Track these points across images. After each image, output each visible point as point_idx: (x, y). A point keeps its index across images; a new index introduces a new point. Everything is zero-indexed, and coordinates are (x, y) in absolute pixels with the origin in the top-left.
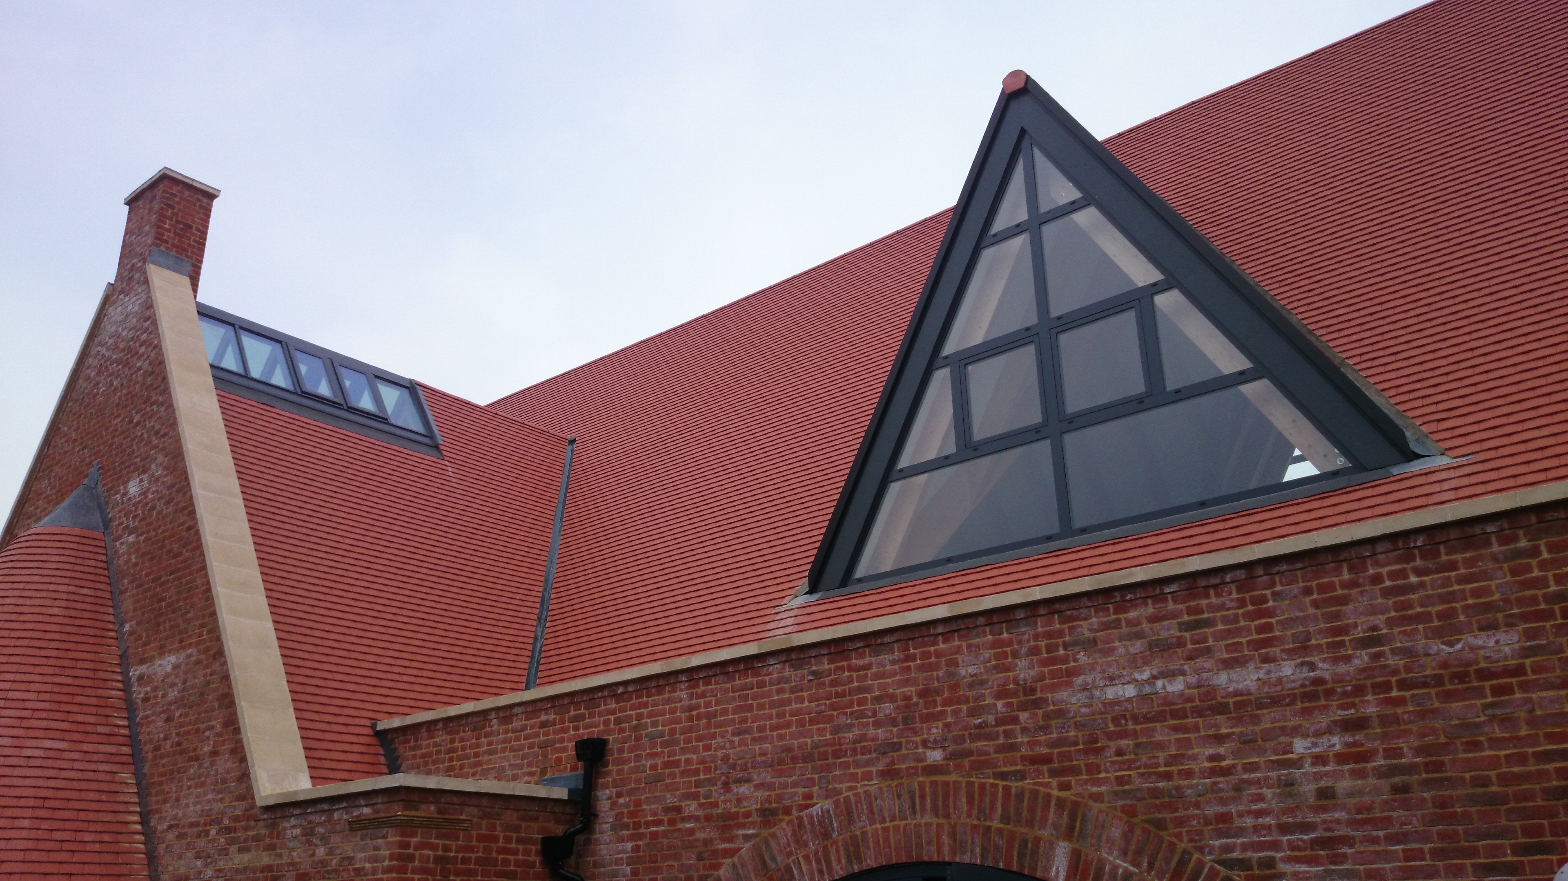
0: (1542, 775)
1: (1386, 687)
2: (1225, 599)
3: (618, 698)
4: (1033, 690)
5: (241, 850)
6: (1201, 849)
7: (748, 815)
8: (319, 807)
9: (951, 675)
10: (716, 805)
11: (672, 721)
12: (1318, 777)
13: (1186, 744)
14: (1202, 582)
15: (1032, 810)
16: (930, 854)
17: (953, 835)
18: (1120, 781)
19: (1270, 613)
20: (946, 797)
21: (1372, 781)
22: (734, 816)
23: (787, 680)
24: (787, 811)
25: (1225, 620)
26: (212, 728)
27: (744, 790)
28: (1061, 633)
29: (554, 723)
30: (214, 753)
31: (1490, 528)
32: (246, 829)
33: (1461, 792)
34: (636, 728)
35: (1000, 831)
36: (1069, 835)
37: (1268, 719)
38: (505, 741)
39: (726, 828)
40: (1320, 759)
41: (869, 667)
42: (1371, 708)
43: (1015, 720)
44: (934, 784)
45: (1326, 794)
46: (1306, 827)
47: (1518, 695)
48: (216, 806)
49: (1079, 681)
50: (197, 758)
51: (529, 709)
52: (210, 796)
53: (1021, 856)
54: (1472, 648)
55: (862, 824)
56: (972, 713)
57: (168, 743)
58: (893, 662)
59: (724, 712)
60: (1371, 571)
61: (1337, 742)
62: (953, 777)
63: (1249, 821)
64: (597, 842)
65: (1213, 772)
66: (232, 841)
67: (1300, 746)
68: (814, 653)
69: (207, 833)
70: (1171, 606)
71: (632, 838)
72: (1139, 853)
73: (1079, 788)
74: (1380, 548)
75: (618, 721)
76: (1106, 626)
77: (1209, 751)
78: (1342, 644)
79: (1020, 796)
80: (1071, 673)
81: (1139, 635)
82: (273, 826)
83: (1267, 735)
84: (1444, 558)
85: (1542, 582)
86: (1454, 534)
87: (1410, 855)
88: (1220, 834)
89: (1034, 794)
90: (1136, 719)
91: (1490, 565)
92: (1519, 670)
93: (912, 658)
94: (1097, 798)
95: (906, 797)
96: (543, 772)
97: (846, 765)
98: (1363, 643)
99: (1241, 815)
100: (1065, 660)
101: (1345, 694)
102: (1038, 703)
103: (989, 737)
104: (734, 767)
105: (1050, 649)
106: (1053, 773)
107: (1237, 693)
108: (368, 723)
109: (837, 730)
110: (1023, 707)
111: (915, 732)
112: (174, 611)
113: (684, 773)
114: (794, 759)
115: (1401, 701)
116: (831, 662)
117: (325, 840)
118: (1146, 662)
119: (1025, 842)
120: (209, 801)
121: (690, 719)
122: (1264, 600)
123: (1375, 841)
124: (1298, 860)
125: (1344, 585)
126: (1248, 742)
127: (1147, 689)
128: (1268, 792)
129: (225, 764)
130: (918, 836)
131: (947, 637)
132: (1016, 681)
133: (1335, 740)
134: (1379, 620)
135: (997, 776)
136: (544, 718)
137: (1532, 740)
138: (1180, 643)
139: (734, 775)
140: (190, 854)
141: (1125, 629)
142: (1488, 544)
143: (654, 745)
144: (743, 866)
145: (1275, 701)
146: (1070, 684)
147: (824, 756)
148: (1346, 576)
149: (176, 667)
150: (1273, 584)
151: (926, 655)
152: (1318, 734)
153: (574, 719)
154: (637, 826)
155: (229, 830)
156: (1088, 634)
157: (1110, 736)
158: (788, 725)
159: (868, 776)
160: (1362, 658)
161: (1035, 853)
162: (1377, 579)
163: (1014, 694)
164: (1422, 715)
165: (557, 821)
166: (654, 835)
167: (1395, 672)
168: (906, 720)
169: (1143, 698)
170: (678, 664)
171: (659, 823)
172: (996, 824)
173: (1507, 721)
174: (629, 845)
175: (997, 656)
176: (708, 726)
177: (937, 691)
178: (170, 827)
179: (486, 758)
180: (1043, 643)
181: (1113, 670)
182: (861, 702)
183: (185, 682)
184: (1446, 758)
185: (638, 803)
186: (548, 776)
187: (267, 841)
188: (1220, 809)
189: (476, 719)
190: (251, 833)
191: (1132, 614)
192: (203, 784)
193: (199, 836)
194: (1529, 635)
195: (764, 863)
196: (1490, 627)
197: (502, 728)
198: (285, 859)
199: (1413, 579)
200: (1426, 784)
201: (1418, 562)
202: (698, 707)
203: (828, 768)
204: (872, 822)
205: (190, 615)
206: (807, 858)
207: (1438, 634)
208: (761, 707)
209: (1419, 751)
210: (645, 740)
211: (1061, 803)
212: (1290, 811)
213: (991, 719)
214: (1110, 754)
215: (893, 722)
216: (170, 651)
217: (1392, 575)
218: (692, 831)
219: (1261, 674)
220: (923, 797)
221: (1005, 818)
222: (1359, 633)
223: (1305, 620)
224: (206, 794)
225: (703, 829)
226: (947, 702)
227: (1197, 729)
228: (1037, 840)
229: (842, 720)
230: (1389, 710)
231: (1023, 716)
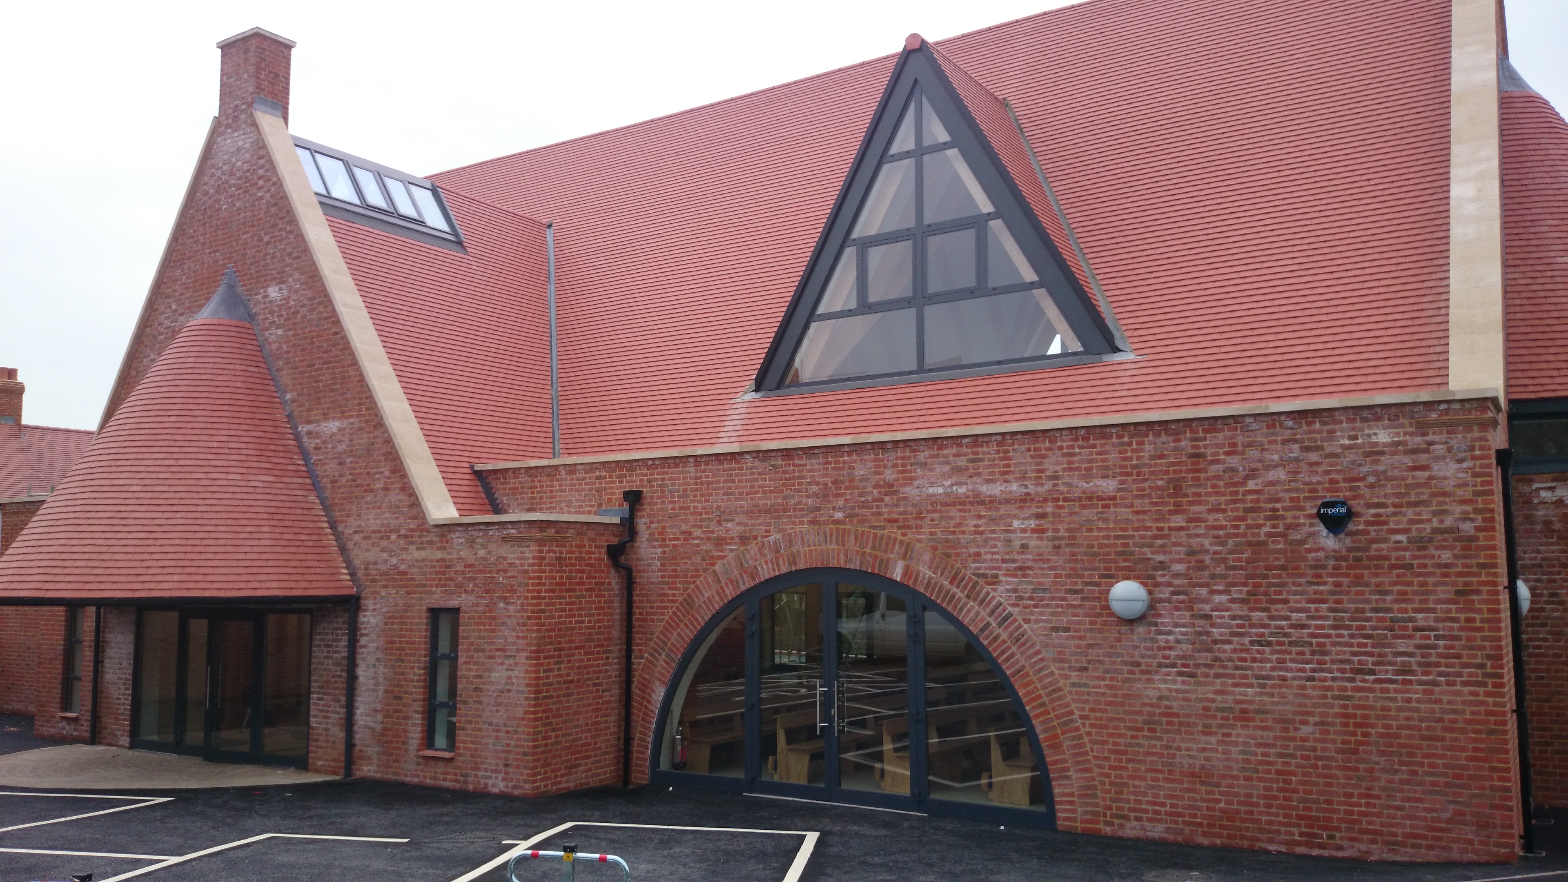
0: (1115, 545)
1: (1058, 500)
2: (990, 449)
3: (649, 467)
4: (892, 486)
5: (418, 549)
6: (966, 568)
7: (732, 539)
8: (477, 527)
9: (850, 474)
10: (713, 532)
11: (684, 484)
12: (1022, 538)
13: (964, 518)
14: (980, 439)
15: (887, 545)
16: (833, 563)
17: (846, 555)
18: (931, 533)
19: (1010, 459)
20: (844, 536)
21: (1045, 542)
22: (724, 539)
23: (757, 468)
24: (755, 538)
25: (990, 460)
26: (381, 473)
27: (730, 525)
28: (909, 458)
29: (605, 477)
30: (386, 489)
31: (1114, 430)
32: (420, 536)
33: (1082, 550)
34: (661, 486)
35: (870, 554)
36: (904, 558)
37: (1003, 510)
38: (571, 485)
39: (719, 545)
40: (1024, 531)
41: (805, 465)
42: (1049, 509)
43: (882, 500)
44: (837, 529)
45: (1024, 547)
46: (1014, 561)
47: (1112, 509)
48: (393, 522)
49: (916, 483)
50: (372, 491)
52: (387, 515)
53: (879, 567)
54: (1097, 486)
55: (797, 547)
56: (860, 495)
57: (344, 480)
58: (819, 464)
59: (718, 482)
60: (1059, 444)
61: (1032, 523)
62: (848, 527)
63: (989, 556)
64: (638, 547)
65: (975, 533)
66: (412, 543)
67: (1016, 524)
68: (773, 454)
69: (389, 538)
70: (965, 449)
71: (660, 546)
72: (937, 568)
73: (911, 535)
74: (1064, 433)
75: (649, 481)
76: (932, 457)
77: (975, 522)
78: (1041, 477)
79: (882, 538)
80: (912, 479)
81: (947, 463)
82: (442, 536)
83: (1002, 517)
84: (1092, 442)
85: (1131, 458)
86: (1098, 431)
87: (1056, 576)
88: (975, 561)
89: (889, 537)
90: (942, 504)
91: (1111, 448)
92: (1114, 498)
93: (830, 463)
94: (920, 541)
95: (822, 535)
96: (600, 505)
97: (790, 517)
98: (1051, 478)
99: (985, 553)
100: (910, 472)
101: (1039, 501)
102: (894, 493)
103: (868, 508)
104: (724, 513)
105: (902, 466)
106: (899, 528)
107: (990, 496)
108: (467, 465)
109: (785, 498)
110: (886, 494)
111: (829, 502)
112: (332, 391)
113: (693, 514)
114: (760, 511)
115: (1062, 507)
116: (783, 460)
117: (483, 546)
118: (950, 477)
119: (882, 560)
120: (386, 518)
121: (696, 484)
122: (1008, 451)
123: (1043, 569)
124: (1008, 575)
125: (1046, 449)
126: (993, 520)
127: (949, 490)
128: (999, 544)
129: (395, 496)
130: (828, 554)
131: (850, 454)
132: (884, 481)
133: (1032, 522)
134: (1058, 468)
135: (870, 527)
136: (598, 474)
137: (1114, 529)
138: (967, 469)
139: (724, 517)
140: (376, 549)
141: (941, 459)
142: (1111, 437)
143: (674, 497)
144: (729, 565)
145: (1007, 501)
146: (912, 484)
147: (777, 511)
148: (1047, 445)
149: (340, 429)
150: (1013, 444)
151: (837, 462)
152: (1024, 519)
153: (619, 477)
154: (664, 540)
155: (406, 537)
156: (923, 460)
157: (929, 512)
158: (757, 492)
159: (802, 523)
160: (1049, 485)
161: (887, 565)
162: (1061, 448)
163: (883, 487)
164: (1071, 514)
165: (614, 535)
166: (675, 546)
167: (1062, 493)
168: (824, 496)
169: (946, 494)
170: (689, 451)
171: (678, 539)
172: (868, 550)
173: (1105, 520)
174: (659, 550)
175: (876, 466)
176: (708, 489)
177: (843, 482)
178: (356, 532)
179: (558, 494)
180: (900, 462)
181: (933, 479)
182: (799, 484)
183: (351, 440)
184: (1078, 535)
185: (664, 528)
186: (603, 508)
187: (439, 544)
188: (977, 550)
189: (549, 470)
190: (425, 539)
191: (946, 452)
192: (379, 507)
193: (382, 538)
194: (1122, 482)
195: (742, 564)
196: (1105, 477)
197: (569, 477)
198: (455, 556)
199: (1077, 450)
200: (1068, 545)
201: (1080, 443)
202: (701, 477)
203: (779, 517)
204: (803, 546)
205: (349, 396)
206: (766, 562)
207: (1085, 478)
208: (740, 481)
209: (1067, 530)
210: (667, 493)
211: (901, 542)
212: (1008, 553)
213: (870, 498)
214: (927, 521)
215: (817, 496)
216: (334, 418)
217: (1068, 447)
218: (698, 545)
219: (1003, 488)
220: (831, 535)
221: (874, 548)
222: (1049, 473)
223: (1025, 464)
224: (383, 513)
225: (705, 544)
226: (847, 488)
227: (970, 511)
228: (888, 560)
229: (789, 492)
230: (1057, 511)
231: (887, 499)
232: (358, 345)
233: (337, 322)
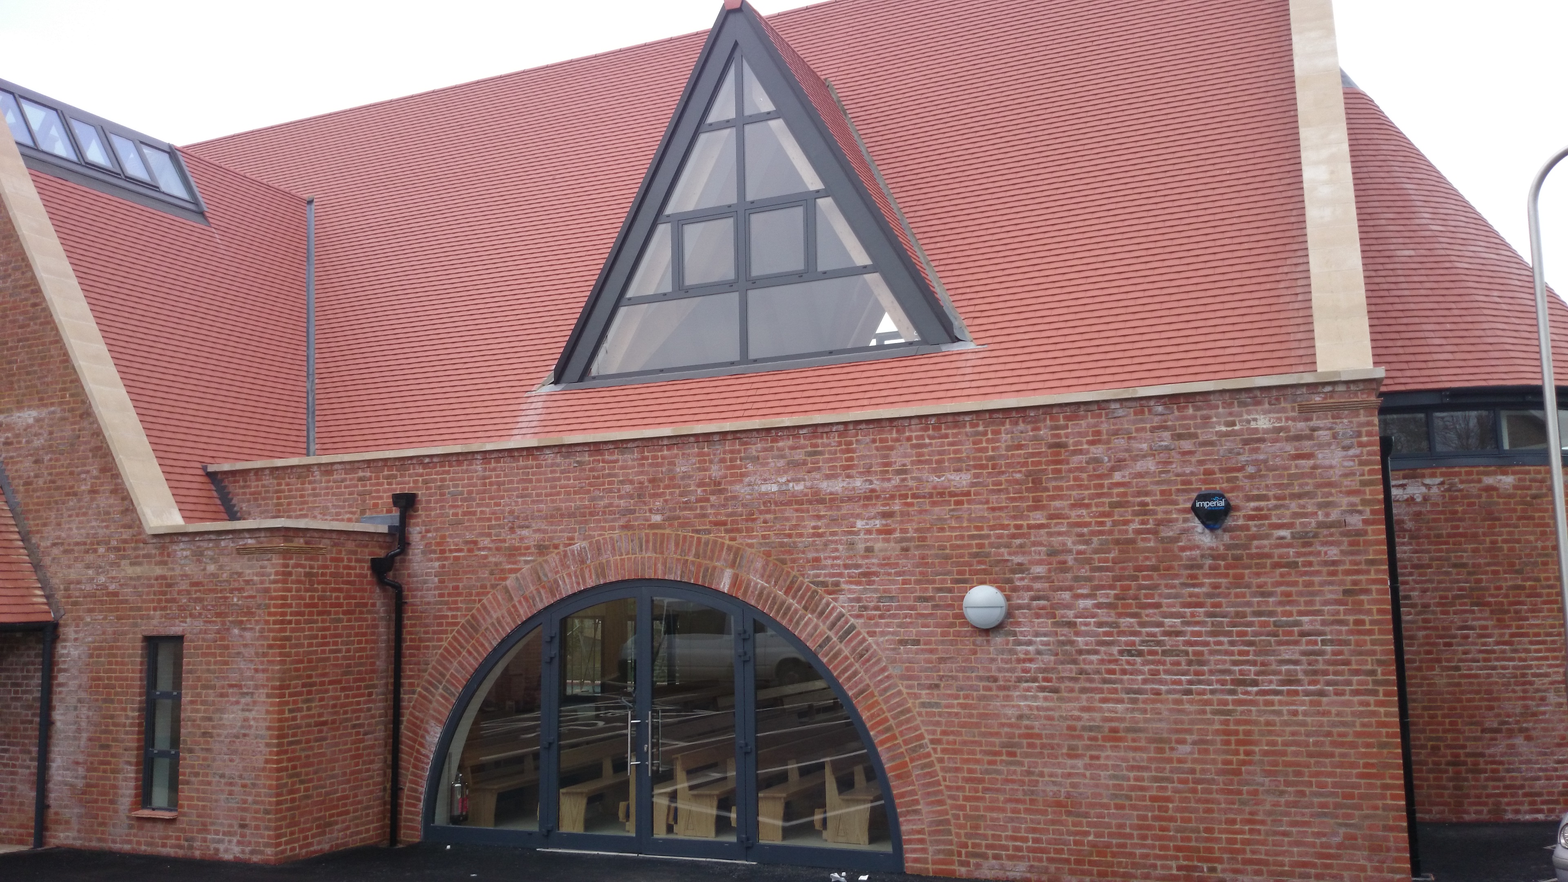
0: (969, 546)
1: (905, 496)
2: (831, 440)
3: (425, 466)
4: (719, 484)
5: (132, 564)
6: (803, 575)
7: (528, 548)
8: (206, 537)
9: (670, 471)
10: (504, 541)
11: (469, 485)
12: (866, 540)
13: (802, 519)
14: (820, 430)
15: (713, 551)
16: (649, 574)
17: (664, 564)
18: (764, 537)
19: (853, 451)
20: (662, 543)
21: (892, 544)
22: (519, 548)
23: (558, 465)
24: (556, 547)
25: (830, 452)
26: (88, 472)
27: (525, 532)
28: (739, 451)
29: (370, 479)
30: (93, 492)
31: (967, 418)
32: (135, 549)
33: (932, 552)
34: (440, 487)
35: (693, 563)
36: (733, 565)
37: (846, 508)
38: (327, 488)
39: (511, 555)
40: (869, 532)
41: (617, 461)
42: (897, 506)
43: (708, 500)
44: (655, 534)
45: (869, 550)
46: (857, 566)
47: (966, 506)
48: (101, 532)
49: (747, 480)
50: (75, 494)
51: (348, 467)
52: (94, 524)
53: (704, 577)
54: (949, 480)
55: (607, 556)
56: (682, 495)
57: (41, 482)
58: (633, 460)
59: (511, 482)
60: (907, 434)
61: (878, 523)
62: (667, 531)
63: (829, 562)
64: (410, 561)
65: (814, 535)
66: (124, 557)
67: (860, 524)
68: (579, 449)
69: (95, 551)
70: (802, 441)
71: (438, 559)
72: (770, 576)
73: (741, 540)
74: (913, 422)
75: (425, 482)
76: (765, 450)
77: (813, 524)
78: (887, 472)
79: (707, 543)
80: (743, 475)
81: (783, 457)
82: (163, 548)
83: (844, 517)
84: (943, 431)
85: (986, 449)
86: (950, 419)
87: (905, 582)
88: (814, 568)
89: (715, 542)
90: (776, 504)
91: (964, 438)
92: (968, 494)
93: (647, 458)
94: (751, 546)
95: (636, 541)
96: (363, 512)
97: (599, 521)
98: (898, 472)
99: (826, 558)
100: (740, 467)
101: (885, 498)
102: (721, 492)
103: (691, 509)
104: (518, 518)
105: (731, 460)
106: (727, 531)
107: (831, 494)
108: (198, 465)
109: (593, 499)
110: (713, 493)
111: (645, 503)
112: (28, 373)
113: (479, 520)
114: (562, 515)
115: (912, 504)
116: (590, 456)
117: (213, 560)
118: (785, 472)
119: (707, 570)
120: (93, 527)
121: (484, 485)
122: (851, 443)
123: (889, 574)
124: (851, 583)
125: (893, 440)
126: (834, 520)
127: (784, 488)
128: (840, 547)
129: (104, 501)
130: (643, 564)
131: (669, 447)
132: (710, 478)
133: (877, 522)
134: (907, 461)
135: (693, 531)
136: (361, 474)
137: (968, 528)
138: (805, 463)
139: (517, 522)
140: (79, 565)
141: (776, 452)
142: (965, 426)
143: (456, 500)
144: (524, 578)
145: (850, 499)
146: (741, 481)
147: (583, 515)
148: (894, 435)
149: (38, 420)
150: (857, 435)
151: (655, 457)
152: (869, 519)
153: (387, 477)
154: (443, 552)
155: (118, 549)
156: (754, 453)
157: (761, 512)
158: (558, 494)
159: (612, 528)
160: (896, 480)
161: (712, 575)
162: (909, 439)
163: (709, 485)
164: (921, 512)
165: (381, 547)
166: (456, 558)
167: (911, 489)
168: (639, 496)
169: (781, 492)
170: (475, 447)
171: (461, 550)
172: (691, 558)
173: (959, 518)
174: (437, 564)
175: (700, 462)
176: (499, 490)
177: (661, 480)
178: (54, 545)
179: (311, 499)
180: (728, 456)
181: (766, 476)
182: (610, 483)
183: (51, 433)
184: (928, 535)
185: (443, 537)
186: (367, 515)
187: (158, 559)
188: (815, 555)
189: (299, 470)
190: (141, 553)
191: (781, 444)
192: (85, 514)
193: (87, 552)
194: (976, 476)
195: (539, 578)
196: (958, 470)
197: (324, 479)
198: (178, 572)
199: (927, 441)
200: (917, 547)
201: (931, 432)
202: (490, 477)
203: (586, 522)
204: (614, 555)
205: (49, 379)
206: (569, 575)
207: (934, 471)
208: (538, 481)
209: (917, 530)
210: (448, 496)
211: (730, 548)
212: (850, 558)
213: (693, 498)
214: (759, 523)
215: (631, 497)
216: (29, 407)
217: (917, 438)
218: (486, 557)
219: (845, 484)
220: (647, 541)
221: (697, 555)
222: (897, 467)
223: (870, 457)
224: (89, 521)
225: (494, 556)
226: (667, 487)
227: (808, 511)
228: (715, 568)
229: (597, 493)
230: (905, 509)
231: (713, 498)
232: (62, 318)
233: (37, 291)
